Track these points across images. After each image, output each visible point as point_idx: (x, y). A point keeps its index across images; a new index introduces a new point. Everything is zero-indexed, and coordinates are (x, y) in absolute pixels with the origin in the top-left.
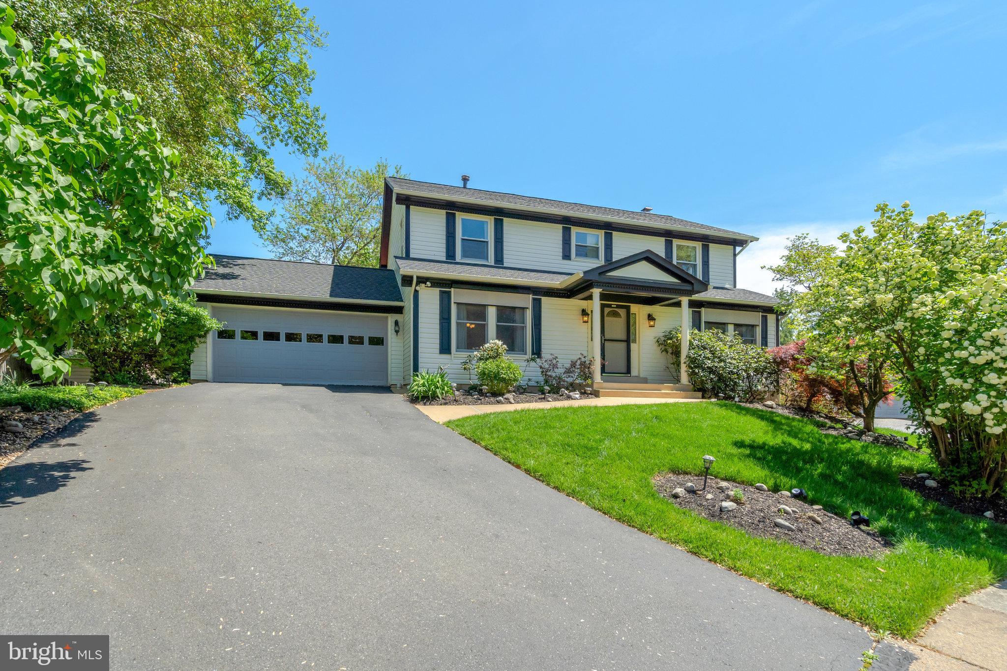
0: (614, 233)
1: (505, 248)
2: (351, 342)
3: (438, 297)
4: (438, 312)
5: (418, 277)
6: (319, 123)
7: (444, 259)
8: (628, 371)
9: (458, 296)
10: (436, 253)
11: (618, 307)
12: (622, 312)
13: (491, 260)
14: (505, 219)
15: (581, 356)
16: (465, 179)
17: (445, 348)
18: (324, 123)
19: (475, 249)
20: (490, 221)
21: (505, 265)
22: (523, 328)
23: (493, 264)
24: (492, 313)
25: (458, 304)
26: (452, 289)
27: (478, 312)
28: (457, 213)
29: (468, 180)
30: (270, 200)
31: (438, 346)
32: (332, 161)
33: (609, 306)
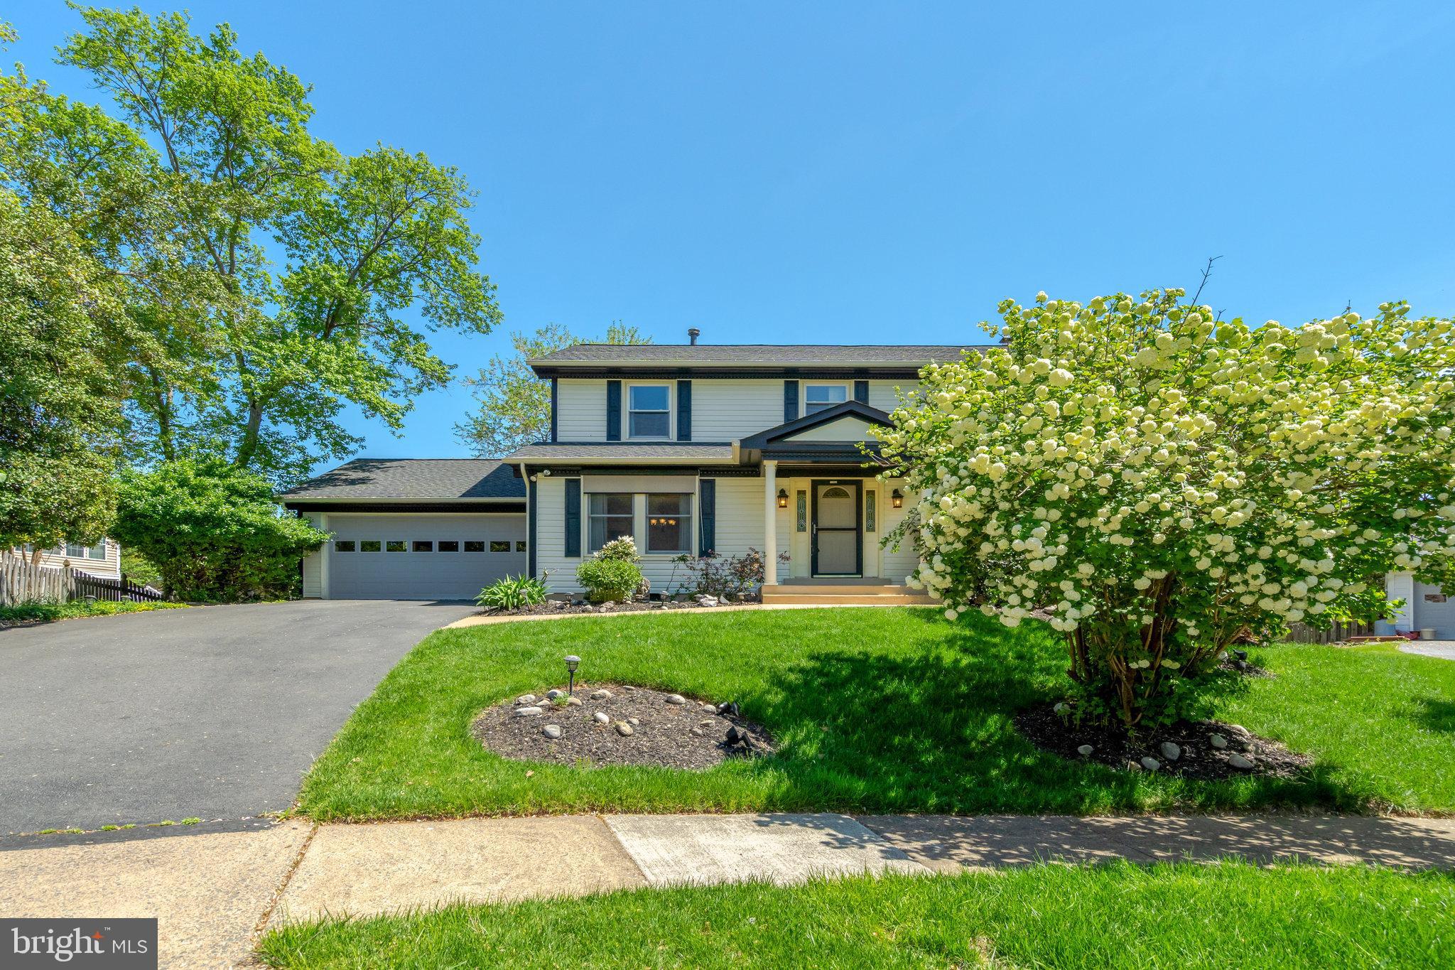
0: (872, 382)
1: (693, 418)
2: (492, 548)
3: (563, 488)
4: (563, 505)
5: (527, 466)
6: (489, 294)
7: (605, 440)
8: (859, 570)
9: (588, 484)
10: (593, 434)
11: (840, 483)
12: (851, 490)
13: (673, 435)
14: (693, 381)
15: (750, 552)
16: (693, 334)
17: (572, 549)
18: (495, 293)
19: (649, 423)
20: (672, 386)
21: (693, 440)
22: (689, 520)
23: (675, 440)
24: (640, 504)
25: (593, 494)
26: (582, 477)
27: (620, 504)
28: (623, 381)
29: (697, 335)
30: (433, 389)
31: (563, 548)
32: (549, 333)
33: (827, 483)
